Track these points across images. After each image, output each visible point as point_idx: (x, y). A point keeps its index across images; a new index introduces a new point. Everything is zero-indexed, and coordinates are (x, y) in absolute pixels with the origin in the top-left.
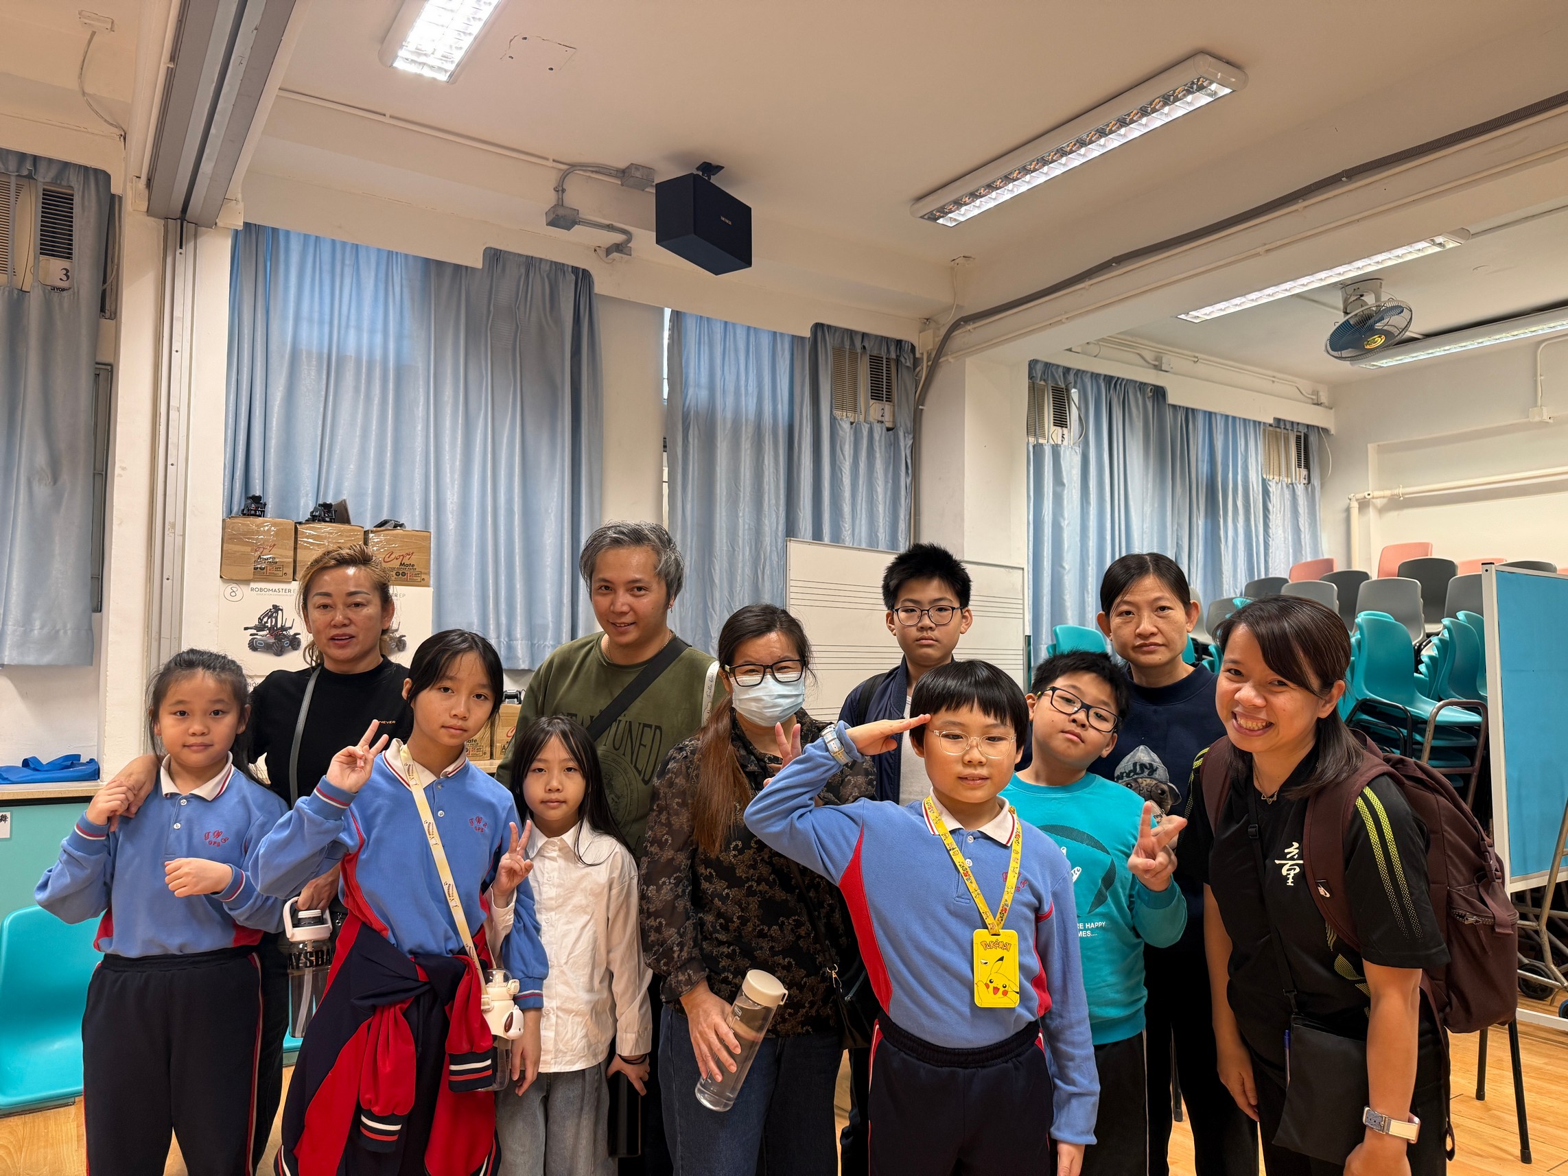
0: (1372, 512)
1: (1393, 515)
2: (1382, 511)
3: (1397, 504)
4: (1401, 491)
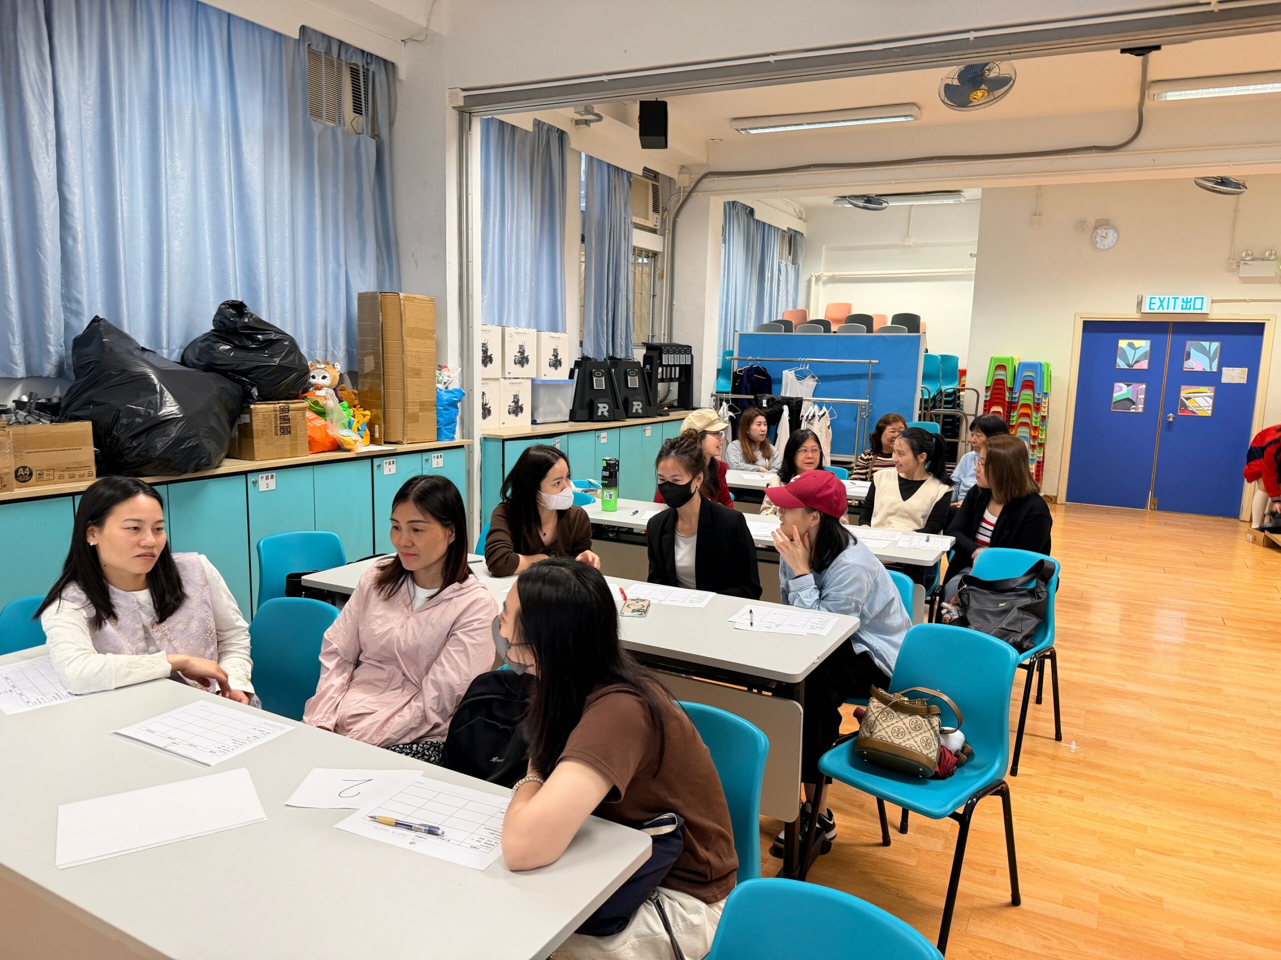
0: (821, 283)
1: (830, 286)
2: (825, 283)
3: (833, 280)
4: (837, 273)
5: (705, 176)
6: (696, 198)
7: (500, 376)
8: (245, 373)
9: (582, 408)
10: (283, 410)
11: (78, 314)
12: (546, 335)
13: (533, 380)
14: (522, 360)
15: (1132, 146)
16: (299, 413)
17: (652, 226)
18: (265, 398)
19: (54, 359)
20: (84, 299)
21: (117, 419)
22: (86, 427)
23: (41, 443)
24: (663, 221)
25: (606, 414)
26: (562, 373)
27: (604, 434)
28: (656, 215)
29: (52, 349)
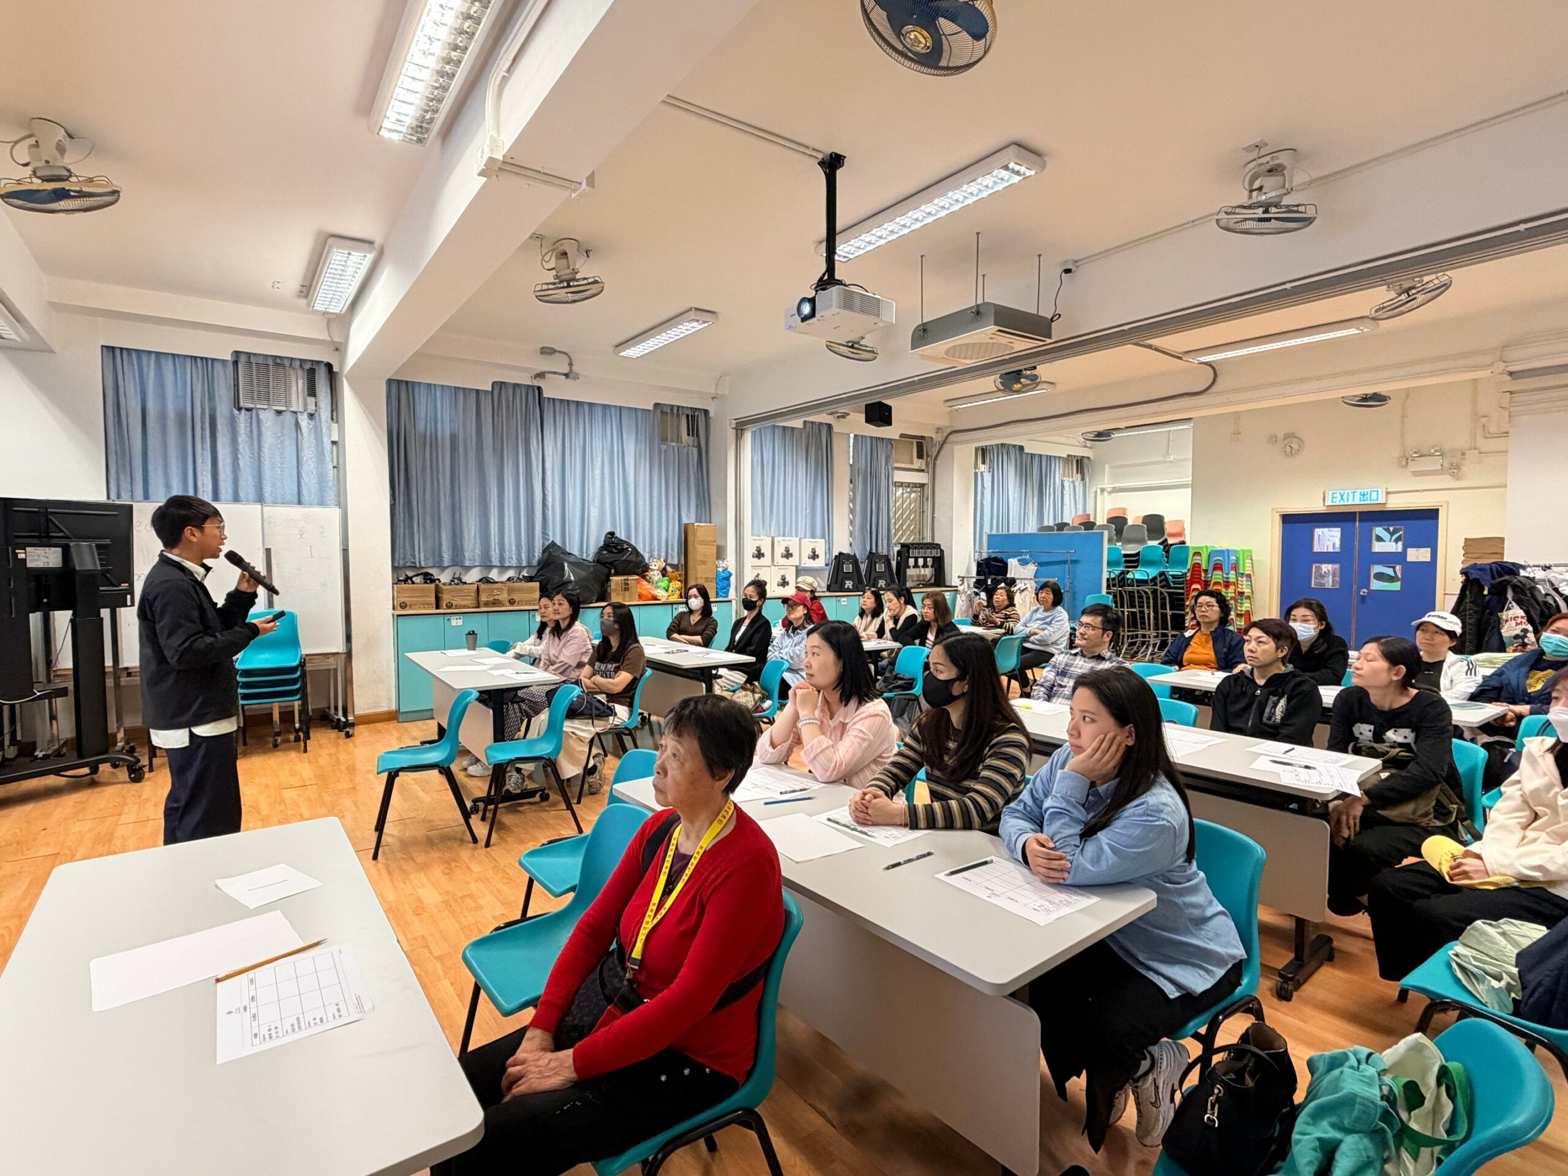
0: (1106, 493)
1: (1114, 495)
2: (1110, 493)
3: (1115, 490)
4: (1117, 485)
5: (951, 433)
6: (947, 447)
7: (770, 564)
8: (611, 563)
9: (836, 583)
10: (625, 580)
11: (548, 540)
12: (805, 541)
13: (797, 567)
14: (788, 555)
15: (1210, 391)
16: (633, 582)
17: (917, 467)
18: (617, 574)
19: (537, 558)
20: (551, 534)
21: (548, 581)
22: (537, 584)
23: (520, 590)
24: (927, 464)
25: (851, 587)
26: (820, 563)
27: (843, 599)
28: (920, 461)
29: (536, 555)
